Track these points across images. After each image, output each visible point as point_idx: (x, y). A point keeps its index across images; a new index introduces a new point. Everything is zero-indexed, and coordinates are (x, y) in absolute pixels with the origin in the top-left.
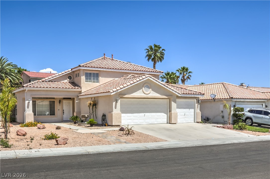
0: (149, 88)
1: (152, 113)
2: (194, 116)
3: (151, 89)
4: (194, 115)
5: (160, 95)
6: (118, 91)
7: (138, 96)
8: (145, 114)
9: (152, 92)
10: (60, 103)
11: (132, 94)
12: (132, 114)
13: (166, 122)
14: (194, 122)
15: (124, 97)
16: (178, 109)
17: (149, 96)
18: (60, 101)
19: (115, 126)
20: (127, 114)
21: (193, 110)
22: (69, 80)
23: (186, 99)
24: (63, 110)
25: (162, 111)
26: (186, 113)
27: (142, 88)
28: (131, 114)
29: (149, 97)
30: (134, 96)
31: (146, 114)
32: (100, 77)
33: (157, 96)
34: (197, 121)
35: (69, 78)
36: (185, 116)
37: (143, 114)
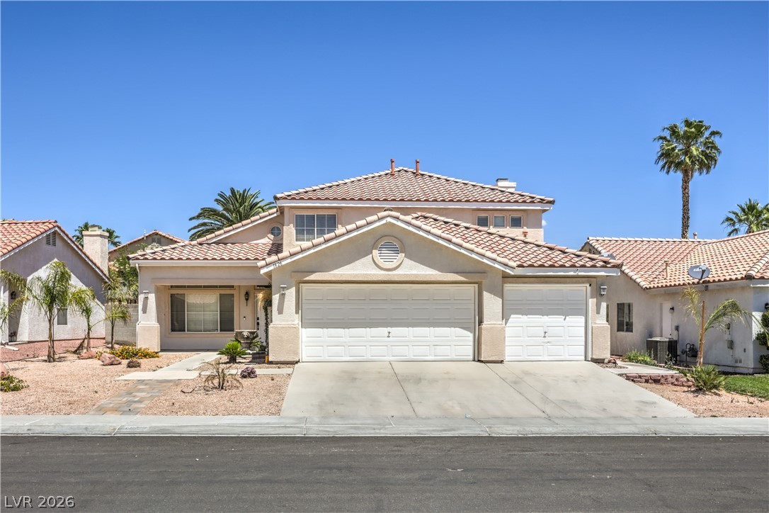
0: (397, 251)
1: (414, 328)
2: (583, 338)
3: (404, 254)
4: (583, 335)
5: (437, 272)
6: (284, 263)
7: (357, 275)
8: (389, 329)
9: (408, 262)
10: (247, 300)
11: (336, 272)
12: (344, 328)
13: (471, 358)
14: (583, 358)
15: (307, 278)
16: (520, 316)
17: (394, 275)
18: (247, 294)
19: (277, 363)
20: (327, 328)
21: (582, 319)
22: (272, 237)
23: (546, 283)
24: (258, 319)
25: (456, 321)
26: (551, 331)
27: (372, 253)
28: (342, 330)
29: (396, 279)
30: (341, 275)
31: (395, 331)
32: (340, 226)
33: (426, 275)
34: (595, 357)
35: (272, 234)
36: (547, 339)
37: (384, 331)
